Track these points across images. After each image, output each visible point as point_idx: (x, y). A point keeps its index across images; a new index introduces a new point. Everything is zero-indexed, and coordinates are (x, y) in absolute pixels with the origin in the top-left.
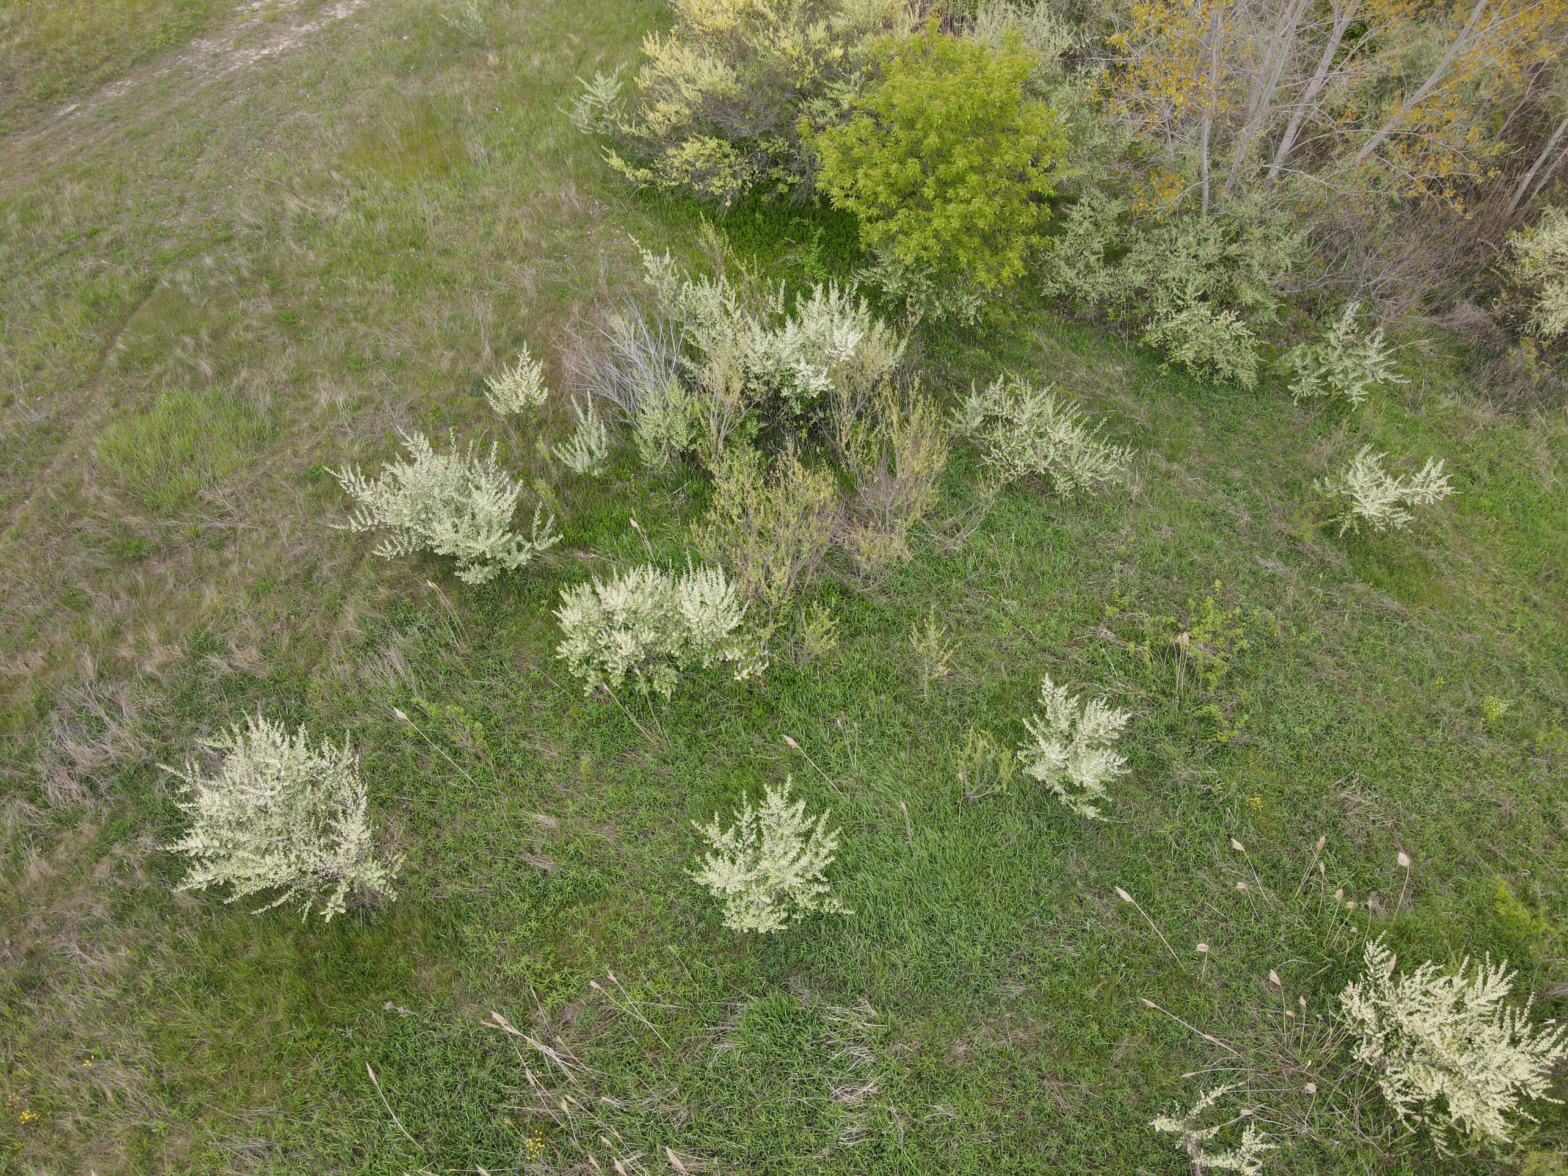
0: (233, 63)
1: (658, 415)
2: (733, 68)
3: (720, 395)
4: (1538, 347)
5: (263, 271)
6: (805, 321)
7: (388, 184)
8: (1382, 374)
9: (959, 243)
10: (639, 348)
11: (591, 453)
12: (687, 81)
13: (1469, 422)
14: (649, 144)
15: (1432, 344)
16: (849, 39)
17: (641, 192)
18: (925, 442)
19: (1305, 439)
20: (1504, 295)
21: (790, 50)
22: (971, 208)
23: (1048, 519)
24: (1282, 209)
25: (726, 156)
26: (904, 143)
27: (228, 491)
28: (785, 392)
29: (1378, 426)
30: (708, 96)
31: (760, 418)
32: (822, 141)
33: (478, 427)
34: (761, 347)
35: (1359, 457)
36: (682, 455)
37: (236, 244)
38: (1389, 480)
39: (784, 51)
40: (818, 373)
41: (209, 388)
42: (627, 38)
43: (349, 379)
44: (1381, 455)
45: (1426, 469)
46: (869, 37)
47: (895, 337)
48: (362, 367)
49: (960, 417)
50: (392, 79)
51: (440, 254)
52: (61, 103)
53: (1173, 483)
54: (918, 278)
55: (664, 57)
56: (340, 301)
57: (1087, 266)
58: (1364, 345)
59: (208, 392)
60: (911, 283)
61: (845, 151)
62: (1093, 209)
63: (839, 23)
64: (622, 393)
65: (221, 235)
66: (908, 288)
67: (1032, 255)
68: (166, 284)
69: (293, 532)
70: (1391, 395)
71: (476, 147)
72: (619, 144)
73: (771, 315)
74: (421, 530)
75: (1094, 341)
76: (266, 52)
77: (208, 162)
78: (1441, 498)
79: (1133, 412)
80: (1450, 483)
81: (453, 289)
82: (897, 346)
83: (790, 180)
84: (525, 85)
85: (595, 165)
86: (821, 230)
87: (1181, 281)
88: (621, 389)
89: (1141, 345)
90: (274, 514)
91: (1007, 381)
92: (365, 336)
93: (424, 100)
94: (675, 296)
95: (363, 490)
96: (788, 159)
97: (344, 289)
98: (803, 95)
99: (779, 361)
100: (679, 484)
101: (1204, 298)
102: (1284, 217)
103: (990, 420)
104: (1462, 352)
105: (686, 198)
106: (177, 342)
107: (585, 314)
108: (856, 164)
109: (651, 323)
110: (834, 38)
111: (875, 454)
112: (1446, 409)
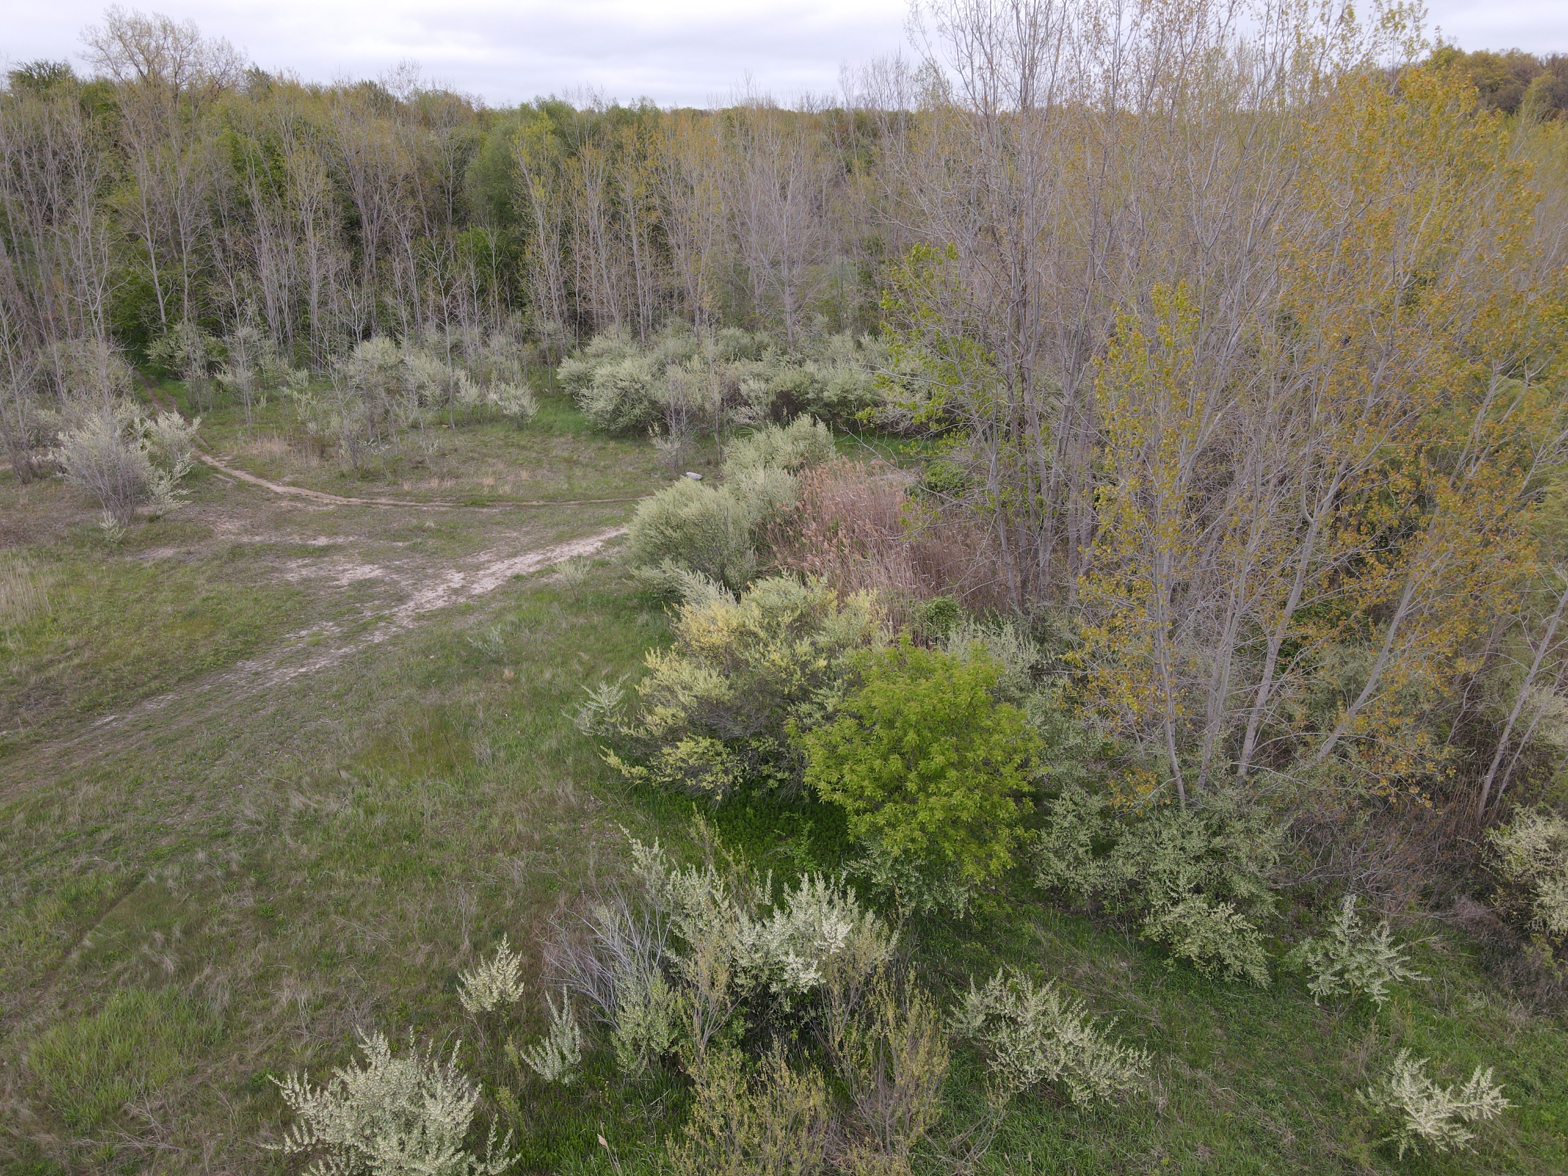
0: (271, 680)
1: (639, 1012)
2: (727, 677)
3: (704, 989)
4: (1551, 943)
5: (253, 864)
6: (795, 910)
7: (392, 782)
8: (1399, 972)
9: (946, 835)
10: (623, 939)
11: (563, 1058)
12: (684, 688)
13: (1503, 1024)
14: (646, 744)
15: (1441, 941)
16: (831, 653)
17: (636, 788)
18: (924, 1043)
19: (1335, 1043)
20: (1500, 891)
21: (778, 662)
22: (954, 802)
23: (1068, 1136)
24: (1258, 803)
25: (719, 754)
26: (886, 741)
27: (157, 1103)
28: (774, 988)
29: (1410, 1028)
30: (702, 701)
31: (747, 1017)
32: (809, 740)
33: (445, 1028)
34: (749, 939)
35: (1398, 1063)
36: (663, 1059)
37: (232, 839)
38: (1437, 1091)
39: (773, 662)
40: (807, 966)
41: (166, 987)
42: (632, 656)
43: (317, 975)
44: (1422, 1062)
45: (1475, 1079)
46: (849, 651)
47: (886, 927)
48: (333, 962)
49: (961, 1016)
50: (413, 690)
51: (433, 847)
52: (100, 714)
53: (1202, 1093)
54: (907, 869)
55: (664, 668)
56: (324, 893)
57: (1076, 858)
58: (1372, 940)
59: (164, 992)
60: (901, 875)
61: (832, 748)
62: (1076, 804)
63: (823, 640)
64: (602, 988)
65: (220, 830)
66: (897, 880)
67: (1019, 848)
68: (152, 879)
69: (218, 1154)
70: (1414, 995)
71: (482, 747)
72: (617, 745)
73: (759, 906)
74: (363, 1148)
75: (1093, 935)
76: (303, 670)
77: (224, 765)
78: (1498, 1112)
79: (1144, 1011)
80: (1504, 1094)
81: (440, 880)
82: (888, 940)
83: (779, 776)
84: (535, 695)
85: (593, 763)
86: (810, 824)
87: (1171, 872)
88: (602, 984)
89: (1142, 939)
90: (201, 1131)
91: (1007, 976)
92: (343, 929)
93: (440, 708)
94: (663, 885)
95: (305, 1100)
96: (778, 757)
97: (330, 882)
98: (791, 699)
99: (767, 954)
100: (657, 1093)
101: (1198, 890)
102: (1262, 812)
103: (993, 1020)
104: (1476, 949)
105: (678, 793)
106: (145, 939)
107: (571, 904)
108: (841, 760)
109: (638, 916)
110: (818, 651)
111: (870, 1057)
112: (1477, 1010)
